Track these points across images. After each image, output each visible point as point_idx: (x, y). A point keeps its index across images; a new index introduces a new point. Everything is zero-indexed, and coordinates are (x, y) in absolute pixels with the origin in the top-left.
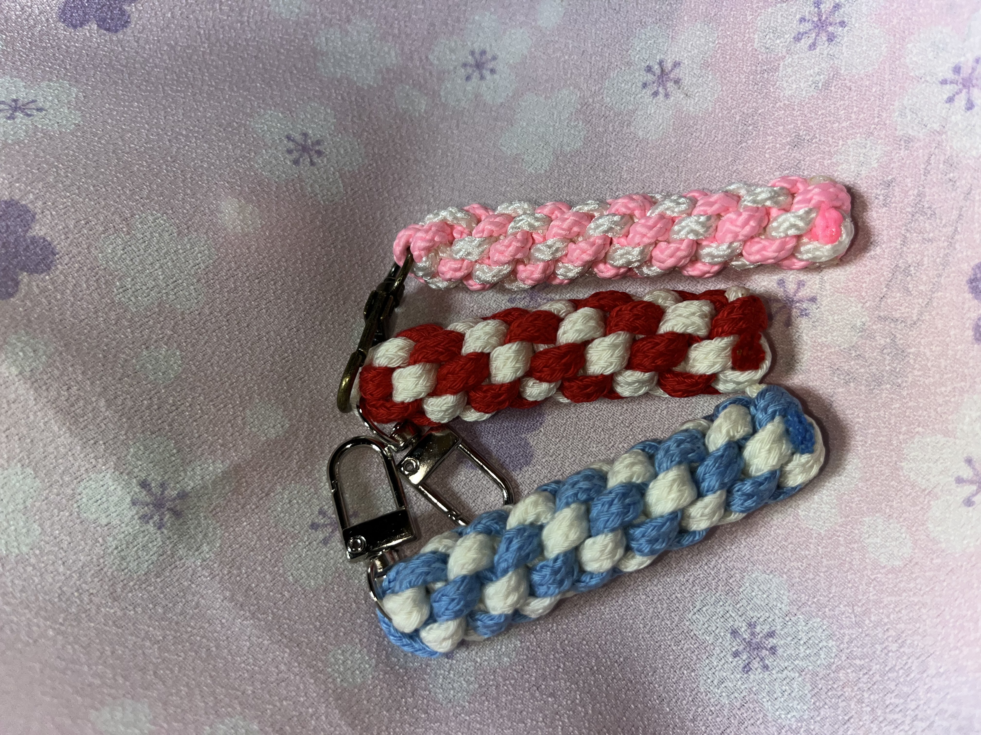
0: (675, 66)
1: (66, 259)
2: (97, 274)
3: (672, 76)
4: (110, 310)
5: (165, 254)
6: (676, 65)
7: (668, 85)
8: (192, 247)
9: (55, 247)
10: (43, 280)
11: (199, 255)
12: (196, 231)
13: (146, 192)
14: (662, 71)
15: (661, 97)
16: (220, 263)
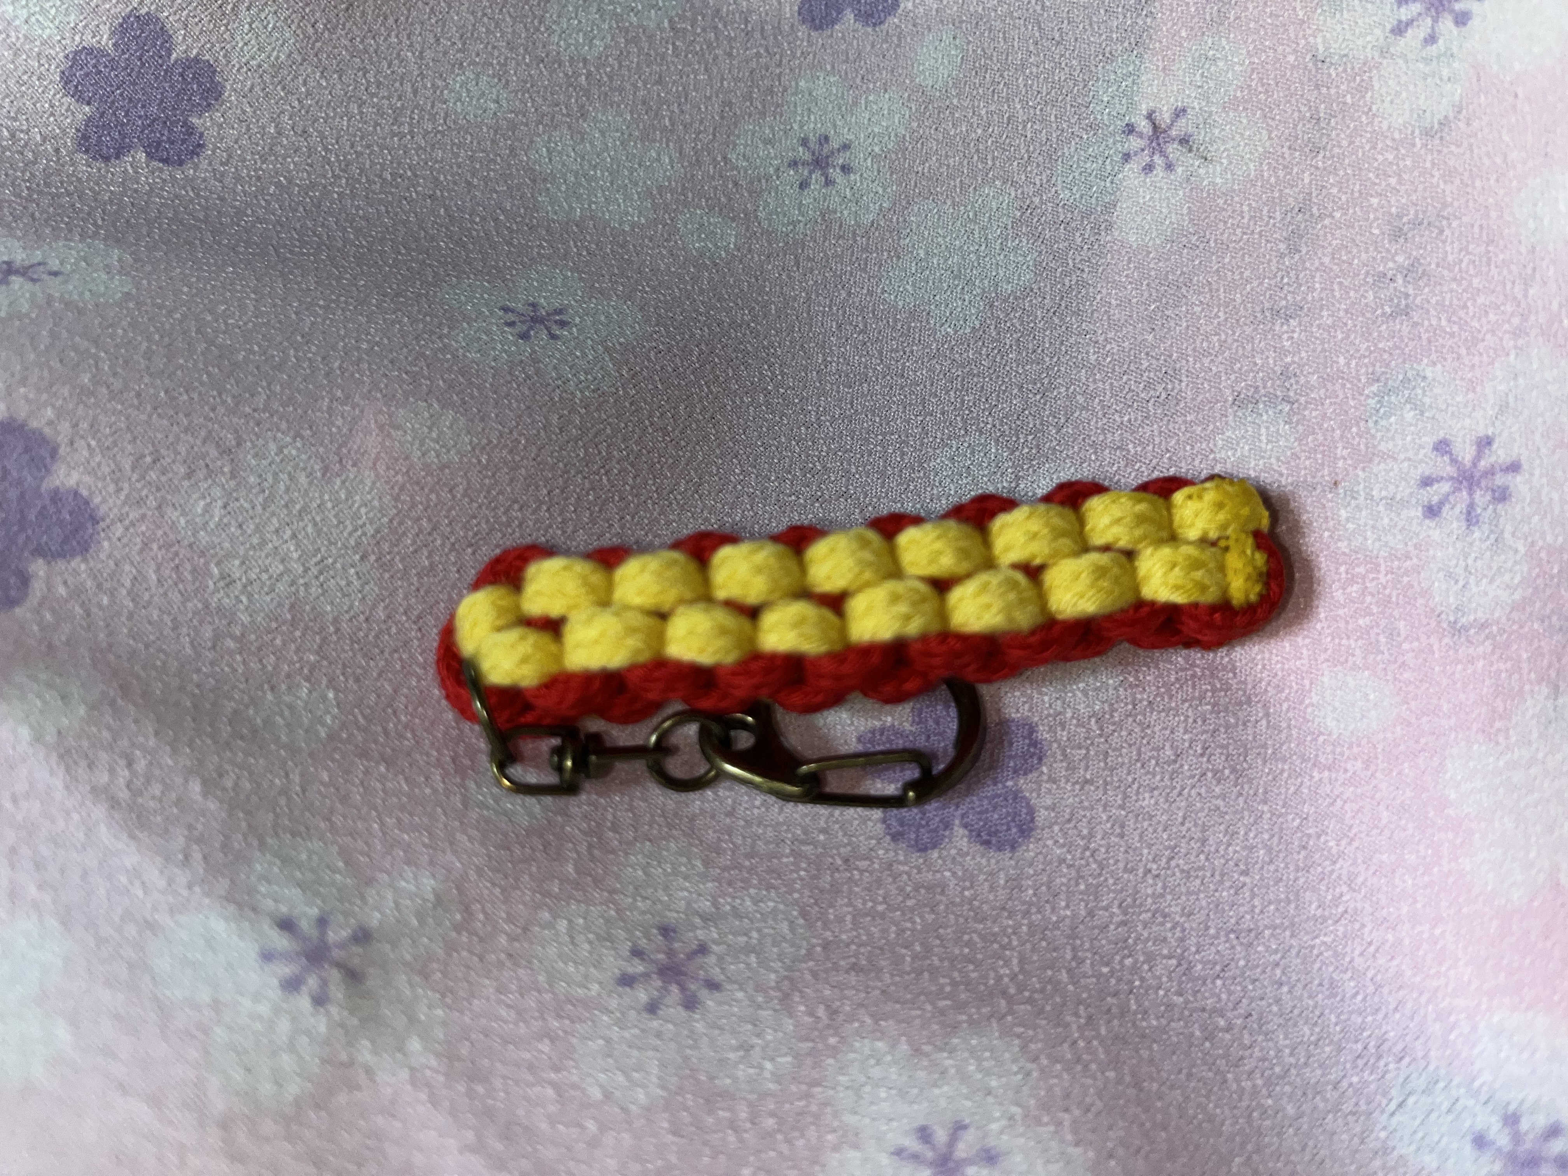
0: (1178, 116)
1: (119, 530)
2: (177, 554)
3: (1174, 133)
4: (201, 623)
5: (300, 512)
6: (1179, 113)
7: (1170, 150)
8: (349, 495)
9: (98, 507)
10: (76, 573)
11: (363, 510)
12: (355, 465)
13: (260, 400)
14: (1155, 127)
15: (1159, 171)
16: (401, 523)
